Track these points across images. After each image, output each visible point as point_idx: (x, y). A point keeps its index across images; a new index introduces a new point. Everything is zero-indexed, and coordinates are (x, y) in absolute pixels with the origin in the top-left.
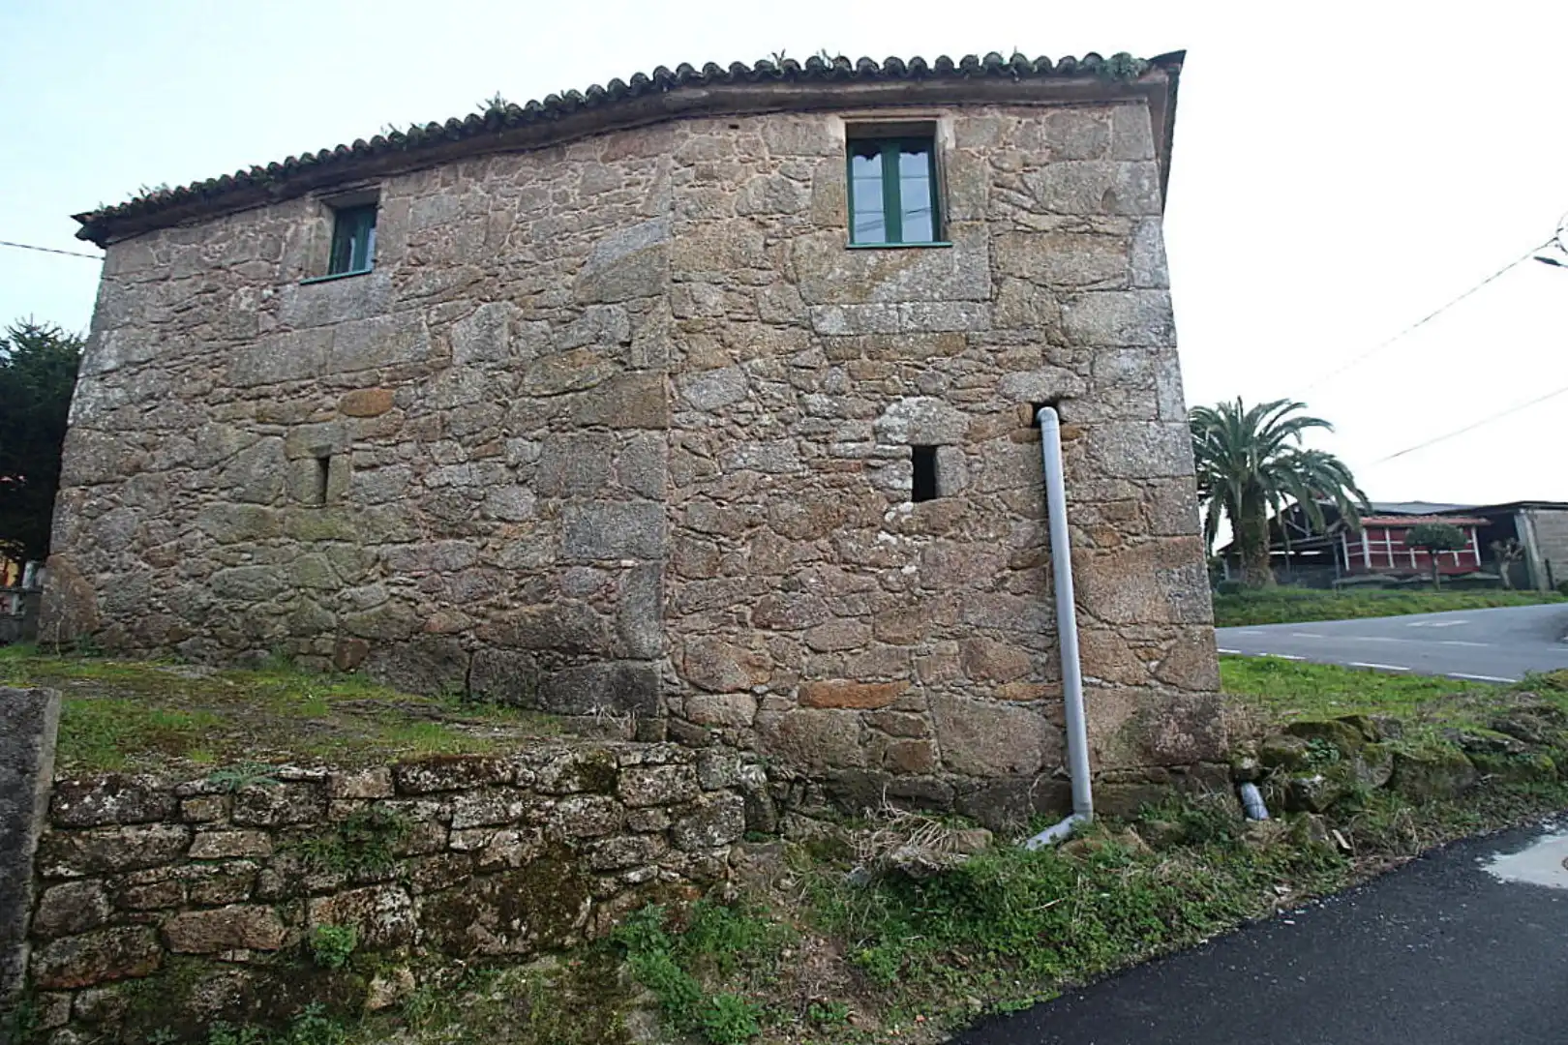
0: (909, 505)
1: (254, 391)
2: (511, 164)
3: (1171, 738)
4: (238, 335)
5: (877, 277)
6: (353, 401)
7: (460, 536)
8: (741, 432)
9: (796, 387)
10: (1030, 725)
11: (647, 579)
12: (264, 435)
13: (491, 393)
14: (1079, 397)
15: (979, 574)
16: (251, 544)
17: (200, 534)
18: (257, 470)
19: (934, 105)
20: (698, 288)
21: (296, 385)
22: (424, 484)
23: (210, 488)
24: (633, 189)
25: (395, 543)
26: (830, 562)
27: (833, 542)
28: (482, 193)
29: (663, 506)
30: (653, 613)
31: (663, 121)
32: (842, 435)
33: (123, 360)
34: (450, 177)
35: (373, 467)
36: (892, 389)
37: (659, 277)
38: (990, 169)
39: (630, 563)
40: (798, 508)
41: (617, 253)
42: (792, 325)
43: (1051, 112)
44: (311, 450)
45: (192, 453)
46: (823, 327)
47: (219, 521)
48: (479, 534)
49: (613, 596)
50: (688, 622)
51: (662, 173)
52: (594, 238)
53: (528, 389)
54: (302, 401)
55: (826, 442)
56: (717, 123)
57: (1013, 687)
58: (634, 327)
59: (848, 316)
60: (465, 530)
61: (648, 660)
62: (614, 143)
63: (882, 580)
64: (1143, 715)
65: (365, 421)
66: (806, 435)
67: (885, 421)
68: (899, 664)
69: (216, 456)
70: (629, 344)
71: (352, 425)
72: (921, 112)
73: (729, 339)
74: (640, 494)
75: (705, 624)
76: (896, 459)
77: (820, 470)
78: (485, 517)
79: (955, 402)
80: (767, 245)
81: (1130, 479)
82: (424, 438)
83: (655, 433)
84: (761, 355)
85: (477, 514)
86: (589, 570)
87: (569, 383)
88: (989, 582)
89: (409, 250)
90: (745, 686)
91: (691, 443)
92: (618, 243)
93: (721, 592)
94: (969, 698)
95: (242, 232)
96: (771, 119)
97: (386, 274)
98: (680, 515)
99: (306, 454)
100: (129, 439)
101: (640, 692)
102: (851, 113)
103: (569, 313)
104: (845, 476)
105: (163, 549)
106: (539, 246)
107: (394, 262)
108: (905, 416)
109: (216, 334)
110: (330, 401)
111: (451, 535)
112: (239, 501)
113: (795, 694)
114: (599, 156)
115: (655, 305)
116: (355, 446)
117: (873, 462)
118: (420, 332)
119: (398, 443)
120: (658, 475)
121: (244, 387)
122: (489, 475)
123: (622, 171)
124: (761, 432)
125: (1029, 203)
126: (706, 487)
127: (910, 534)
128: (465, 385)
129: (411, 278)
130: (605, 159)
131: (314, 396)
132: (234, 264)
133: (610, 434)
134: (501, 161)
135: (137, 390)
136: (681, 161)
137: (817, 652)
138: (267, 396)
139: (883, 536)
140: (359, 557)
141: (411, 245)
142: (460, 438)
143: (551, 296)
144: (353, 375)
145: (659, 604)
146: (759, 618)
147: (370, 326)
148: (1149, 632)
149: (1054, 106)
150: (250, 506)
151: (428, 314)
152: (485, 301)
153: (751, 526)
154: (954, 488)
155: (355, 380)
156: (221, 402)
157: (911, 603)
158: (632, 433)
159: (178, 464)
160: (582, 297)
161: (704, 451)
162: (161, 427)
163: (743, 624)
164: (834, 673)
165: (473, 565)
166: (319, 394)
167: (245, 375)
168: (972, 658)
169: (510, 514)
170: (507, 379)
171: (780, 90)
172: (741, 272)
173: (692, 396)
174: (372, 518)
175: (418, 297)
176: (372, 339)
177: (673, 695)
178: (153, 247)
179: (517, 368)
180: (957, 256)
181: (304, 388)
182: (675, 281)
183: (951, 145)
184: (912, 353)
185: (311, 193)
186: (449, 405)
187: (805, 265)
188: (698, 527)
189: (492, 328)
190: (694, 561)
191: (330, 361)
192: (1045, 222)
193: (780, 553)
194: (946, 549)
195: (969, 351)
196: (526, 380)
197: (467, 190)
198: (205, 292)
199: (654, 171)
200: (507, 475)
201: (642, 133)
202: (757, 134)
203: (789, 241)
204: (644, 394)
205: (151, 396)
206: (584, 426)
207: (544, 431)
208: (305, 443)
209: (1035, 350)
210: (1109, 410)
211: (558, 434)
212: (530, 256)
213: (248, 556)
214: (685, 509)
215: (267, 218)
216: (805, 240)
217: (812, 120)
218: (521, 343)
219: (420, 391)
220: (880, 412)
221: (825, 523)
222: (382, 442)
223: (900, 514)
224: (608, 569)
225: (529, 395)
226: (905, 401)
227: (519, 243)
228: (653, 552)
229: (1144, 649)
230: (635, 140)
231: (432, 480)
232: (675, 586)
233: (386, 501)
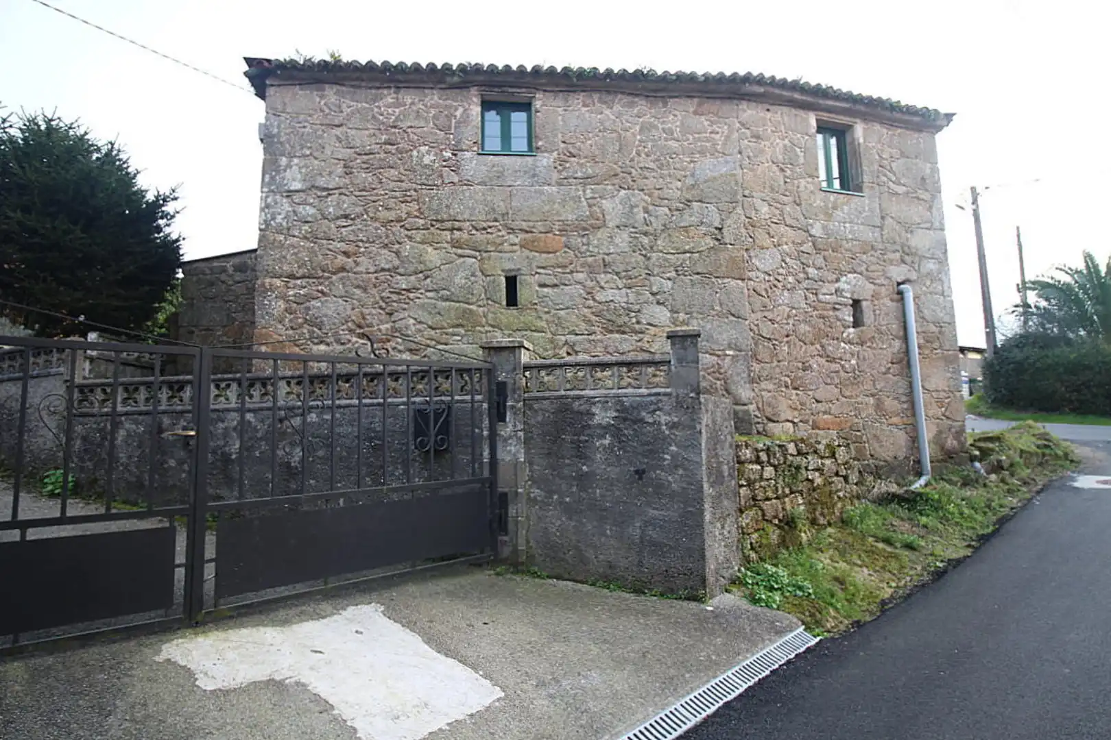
0: (852, 330)
1: (449, 225)
2: (633, 102)
3: (951, 443)
4: (426, 182)
5: (835, 208)
6: (533, 242)
7: (624, 333)
8: (779, 285)
9: (803, 263)
10: (902, 438)
11: (741, 362)
12: (461, 256)
13: (636, 247)
14: (915, 281)
15: (880, 365)
16: (462, 331)
17: (412, 321)
18: (459, 280)
19: (855, 117)
20: (758, 203)
21: (485, 225)
22: (594, 300)
23: (418, 289)
24: (713, 135)
25: (577, 334)
26: (821, 356)
27: (822, 346)
28: (613, 117)
29: (747, 322)
30: (747, 380)
31: (729, 98)
32: (824, 291)
33: (308, 184)
34: (589, 101)
35: (556, 285)
36: (843, 269)
37: (736, 193)
38: (877, 157)
39: (731, 353)
40: (808, 328)
41: (709, 174)
42: (799, 229)
43: (899, 131)
44: (503, 271)
45: (397, 262)
46: (813, 232)
47: (430, 313)
48: (637, 332)
49: (722, 371)
50: (764, 385)
51: (731, 132)
52: (692, 161)
53: (660, 248)
54: (489, 236)
55: (816, 294)
56: (760, 106)
57: (895, 420)
58: (723, 220)
59: (824, 228)
60: (627, 330)
61: (745, 405)
62: (700, 105)
63: (843, 367)
64: (940, 432)
65: (544, 255)
66: (807, 289)
67: (841, 285)
68: (851, 408)
69: (421, 267)
70: (720, 229)
71: (535, 256)
72: (848, 119)
73: (772, 233)
74: (733, 315)
75: (771, 387)
76: (846, 305)
77: (815, 309)
78: (638, 322)
79: (868, 278)
80: (786, 182)
81: (934, 323)
82: (592, 271)
83: (739, 282)
84: (787, 244)
85: (634, 320)
86: (707, 356)
87: (687, 248)
88: (884, 370)
89: (563, 145)
90: (790, 419)
91: (758, 289)
92: (708, 167)
93: (778, 370)
94: (878, 424)
95: (413, 103)
96: (785, 109)
97: (549, 158)
98: (755, 328)
99: (500, 272)
100: (330, 247)
101: (742, 422)
102: (820, 113)
103: (682, 205)
104: (825, 312)
105: (380, 330)
106: (657, 160)
107: (553, 151)
108: (849, 283)
109: (403, 178)
110: (514, 239)
111: (618, 332)
112: (447, 300)
113: (811, 423)
114: (692, 110)
115: (734, 208)
116: (539, 271)
117: (837, 306)
118: (580, 202)
119: (572, 272)
120: (744, 305)
121: (437, 221)
122: (640, 297)
123: (706, 123)
124: (789, 286)
125: (894, 179)
126: (766, 314)
127: (853, 344)
128: (617, 240)
129: (568, 165)
130: (695, 113)
131: (500, 234)
132: (411, 127)
133: (713, 280)
134: (626, 99)
135: (331, 210)
136: (743, 125)
137: (818, 401)
138: (459, 229)
139: (843, 344)
140: (552, 343)
141: (564, 142)
142: (617, 274)
143: (667, 193)
144: (531, 224)
145: (749, 375)
146: (795, 384)
147: (542, 193)
148: (943, 395)
149: (901, 127)
150: (458, 305)
151: (584, 191)
152: (624, 189)
153: (787, 336)
154: (869, 322)
155: (533, 227)
156: (418, 229)
157: (855, 379)
158: (726, 280)
159: (383, 270)
160: (689, 197)
161: (764, 293)
162: (362, 241)
163: (787, 387)
164: (825, 413)
165: (633, 351)
166: (503, 233)
167: (437, 213)
168: (879, 406)
169: (655, 322)
170: (645, 240)
171: (797, 96)
172: (776, 196)
173: (757, 263)
174: (559, 318)
175: (575, 178)
176: (543, 202)
177: (759, 423)
178: (322, 97)
179: (651, 234)
180: (867, 202)
181: (490, 227)
182: (745, 196)
183: (861, 141)
184: (850, 251)
185: (476, 88)
186: (607, 252)
187: (804, 196)
188: (764, 335)
189: (632, 207)
190: (763, 354)
191: (511, 212)
192: (901, 189)
193: (801, 351)
194: (868, 353)
195: (873, 252)
196: (659, 242)
197: (602, 113)
198: (385, 143)
199: (726, 127)
200: (652, 298)
201: (718, 102)
202: (778, 117)
203: (796, 182)
204: (733, 259)
205: (346, 217)
206: (698, 274)
207: (673, 274)
208: (498, 265)
209: (898, 255)
210: (924, 288)
211: (682, 277)
212: (652, 165)
213: (459, 338)
214: (757, 325)
215: (436, 98)
216: (803, 182)
217: (801, 113)
218: (652, 219)
219: (585, 240)
220: (838, 280)
221: (819, 336)
222: (560, 270)
223: (849, 334)
224: (718, 356)
225: (661, 252)
226: (849, 275)
227: (643, 155)
228: (744, 347)
229: (940, 403)
230: (714, 106)
231: (600, 297)
232: (756, 367)
233: (567, 308)
